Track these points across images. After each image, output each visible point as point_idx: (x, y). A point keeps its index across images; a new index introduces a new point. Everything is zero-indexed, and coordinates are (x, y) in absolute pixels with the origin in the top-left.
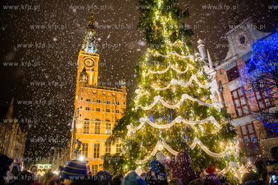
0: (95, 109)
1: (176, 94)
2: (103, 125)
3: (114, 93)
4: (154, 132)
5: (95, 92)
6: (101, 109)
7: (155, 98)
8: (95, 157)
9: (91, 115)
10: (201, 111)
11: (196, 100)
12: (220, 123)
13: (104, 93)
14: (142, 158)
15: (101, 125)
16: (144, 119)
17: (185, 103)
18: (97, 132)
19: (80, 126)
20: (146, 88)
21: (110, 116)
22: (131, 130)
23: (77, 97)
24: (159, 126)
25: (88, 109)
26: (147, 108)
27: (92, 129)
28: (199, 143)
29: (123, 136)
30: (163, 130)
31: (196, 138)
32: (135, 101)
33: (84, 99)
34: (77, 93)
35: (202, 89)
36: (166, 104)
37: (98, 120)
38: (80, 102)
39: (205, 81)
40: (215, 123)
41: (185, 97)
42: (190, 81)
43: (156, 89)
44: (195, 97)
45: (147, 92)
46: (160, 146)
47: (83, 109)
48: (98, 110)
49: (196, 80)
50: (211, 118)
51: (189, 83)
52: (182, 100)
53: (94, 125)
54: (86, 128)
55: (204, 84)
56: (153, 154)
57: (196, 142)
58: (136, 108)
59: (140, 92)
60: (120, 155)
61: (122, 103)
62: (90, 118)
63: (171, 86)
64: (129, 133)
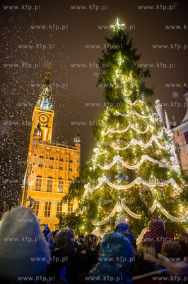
0: (48, 166)
1: (135, 154)
2: (55, 183)
3: (68, 150)
4: (112, 193)
5: (48, 148)
6: (54, 167)
7: (114, 158)
8: (46, 216)
9: (44, 172)
10: (161, 173)
11: (156, 161)
12: (180, 186)
13: (58, 150)
15: (53, 183)
16: (103, 179)
17: (144, 164)
18: (49, 190)
19: (32, 183)
20: (104, 147)
21: (63, 174)
22: (88, 189)
23: (30, 154)
24: (118, 186)
25: (40, 166)
26: (106, 167)
27: (44, 187)
28: (159, 205)
29: (79, 195)
30: (121, 191)
31: (155, 201)
32: (92, 160)
33: (38, 155)
34: (30, 149)
35: (162, 150)
36: (125, 164)
37: (51, 178)
38: (33, 159)
39: (166, 142)
40: (175, 186)
41: (145, 158)
42: (151, 141)
43: (115, 148)
44: (155, 158)
45: (106, 151)
46: (118, 208)
47: (36, 166)
48: (51, 167)
49: (156, 141)
50: (172, 180)
51: (149, 144)
52: (142, 161)
53: (46, 182)
54: (38, 185)
55: (164, 146)
56: (112, 215)
57: (156, 205)
58: (94, 168)
59: (98, 151)
60: (77, 215)
61: (76, 161)
62: (43, 175)
63: (131, 146)
64: (86, 192)
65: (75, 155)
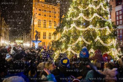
0: (44, 15)
1: (91, 13)
2: (48, 23)
3: (54, 7)
4: (77, 32)
5: (43, 5)
6: (47, 15)
7: (79, 14)
8: (44, 39)
9: (42, 18)
10: (102, 23)
11: (101, 17)
12: (110, 30)
13: (48, 6)
14: (71, 44)
16: (73, 25)
17: (95, 18)
18: (45, 27)
19: (36, 23)
20: (74, 8)
21: (51, 19)
22: (65, 29)
23: (34, 8)
24: (81, 29)
25: (40, 14)
26: (75, 19)
27: (42, 25)
28: (99, 39)
29: (61, 31)
30: (82, 31)
31: (98, 36)
32: (68, 14)
33: (38, 9)
34: (34, 5)
35: (104, 11)
36: (85, 18)
37: (45, 21)
38: (35, 11)
39: (107, 7)
40: (108, 30)
41: (95, 15)
42: (99, 6)
43: (80, 9)
44: (100, 15)
45: (75, 10)
46: (80, 39)
47: (37, 15)
48: (45, 15)
49: (102, 6)
50: (107, 27)
51: (98, 7)
52: (93, 17)
53: (43, 23)
54: (39, 24)
55: (106, 9)
56: (77, 42)
58: (69, 19)
59: (71, 10)
60: (60, 41)
61: (58, 13)
62: (41, 19)
63: (89, 8)
65: (57, 9)
